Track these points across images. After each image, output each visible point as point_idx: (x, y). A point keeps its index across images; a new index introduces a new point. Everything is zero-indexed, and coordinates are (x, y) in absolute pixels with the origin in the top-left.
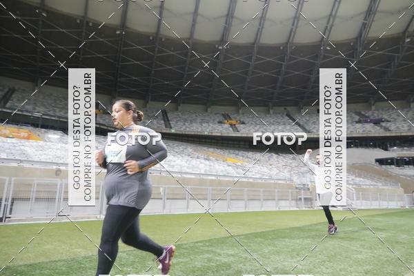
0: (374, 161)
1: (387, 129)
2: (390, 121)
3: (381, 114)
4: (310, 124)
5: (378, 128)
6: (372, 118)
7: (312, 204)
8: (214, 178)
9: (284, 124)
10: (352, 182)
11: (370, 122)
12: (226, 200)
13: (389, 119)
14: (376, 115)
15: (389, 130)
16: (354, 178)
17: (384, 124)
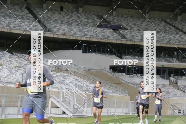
0: (109, 68)
1: (123, 37)
2: (127, 29)
3: (121, 20)
4: (51, 22)
5: (116, 35)
6: (112, 23)
9: (22, 18)
10: (86, 89)
11: (110, 27)
13: (127, 27)
14: (115, 21)
15: (126, 38)
16: (88, 84)
17: (121, 31)
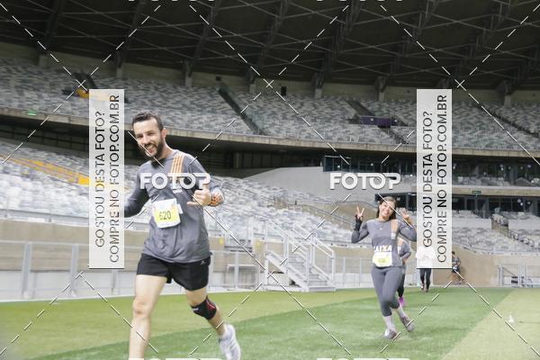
0: (374, 198)
1: (399, 139)
2: (406, 125)
3: (394, 109)
4: (265, 116)
5: (387, 136)
6: (377, 115)
7: (253, 280)
8: (41, 220)
9: (213, 111)
10: (332, 238)
11: (375, 123)
12: (68, 271)
13: (405, 121)
14: (384, 110)
15: (404, 142)
16: (335, 229)
17: (396, 129)
